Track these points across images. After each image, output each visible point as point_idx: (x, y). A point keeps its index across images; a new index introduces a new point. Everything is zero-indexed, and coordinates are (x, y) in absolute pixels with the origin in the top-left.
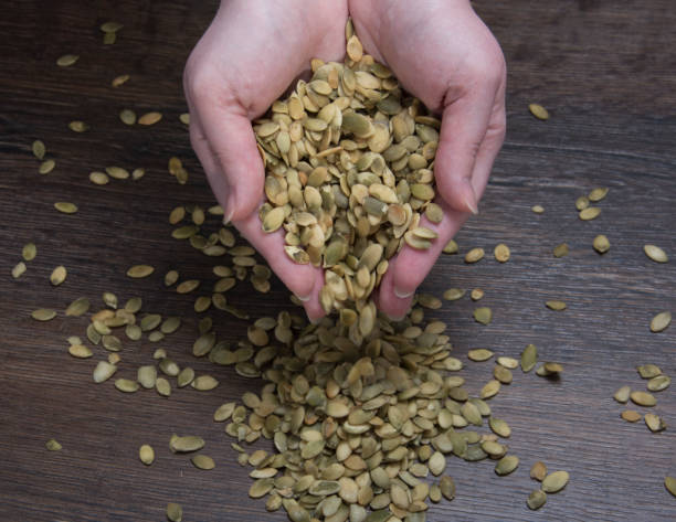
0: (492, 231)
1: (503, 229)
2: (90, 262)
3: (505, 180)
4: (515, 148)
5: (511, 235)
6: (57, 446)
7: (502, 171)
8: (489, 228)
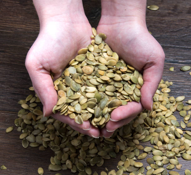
0: (178, 82)
1: (183, 81)
2: (18, 94)
3: (184, 62)
4: (188, 48)
5: (186, 83)
6: (5, 168)
7: (183, 58)
8: (177, 81)
